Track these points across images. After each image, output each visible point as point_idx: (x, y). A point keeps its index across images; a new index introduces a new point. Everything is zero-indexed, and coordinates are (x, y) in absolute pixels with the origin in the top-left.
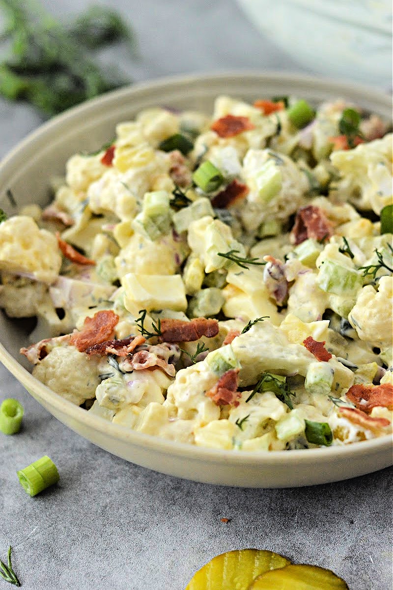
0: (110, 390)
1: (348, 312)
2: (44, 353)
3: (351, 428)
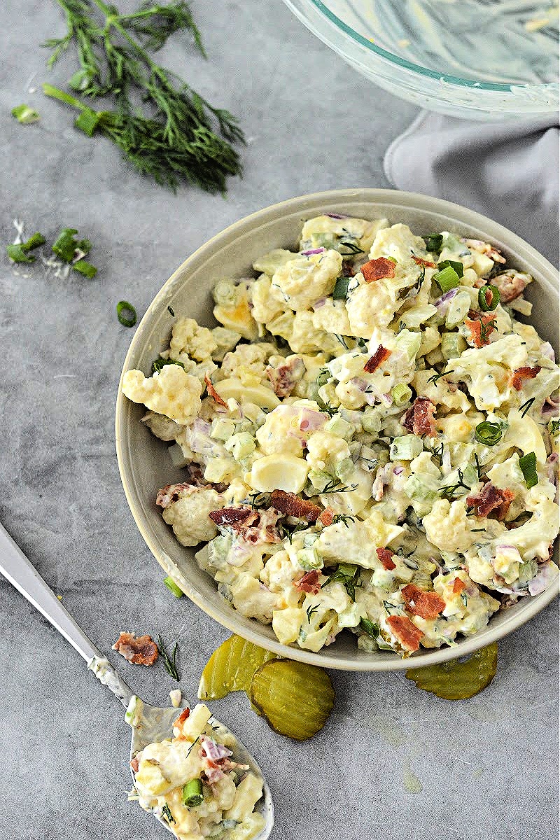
1: (425, 514)
2: (175, 498)
3: (392, 637)
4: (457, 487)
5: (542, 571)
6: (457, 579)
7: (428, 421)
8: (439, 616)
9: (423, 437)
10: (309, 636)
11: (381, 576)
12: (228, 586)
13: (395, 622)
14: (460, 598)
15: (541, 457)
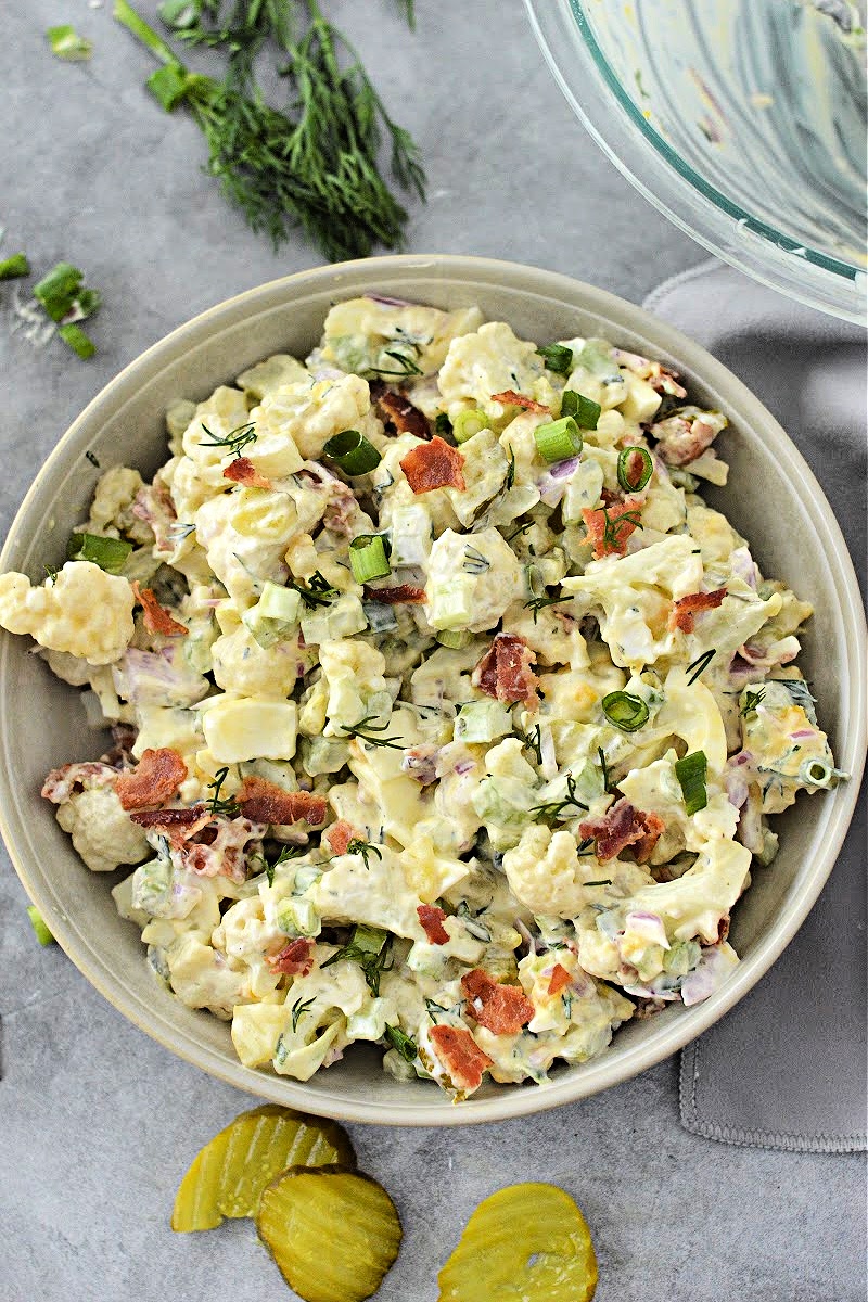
0: (146, 902)
1: (509, 847)
2: (78, 788)
3: (438, 1064)
4: (563, 805)
5: (708, 962)
6: (558, 968)
7: (522, 679)
8: (521, 1031)
9: (512, 706)
10: (292, 1055)
11: (423, 954)
12: (163, 952)
13: (444, 1036)
14: (561, 1002)
15: (717, 760)
